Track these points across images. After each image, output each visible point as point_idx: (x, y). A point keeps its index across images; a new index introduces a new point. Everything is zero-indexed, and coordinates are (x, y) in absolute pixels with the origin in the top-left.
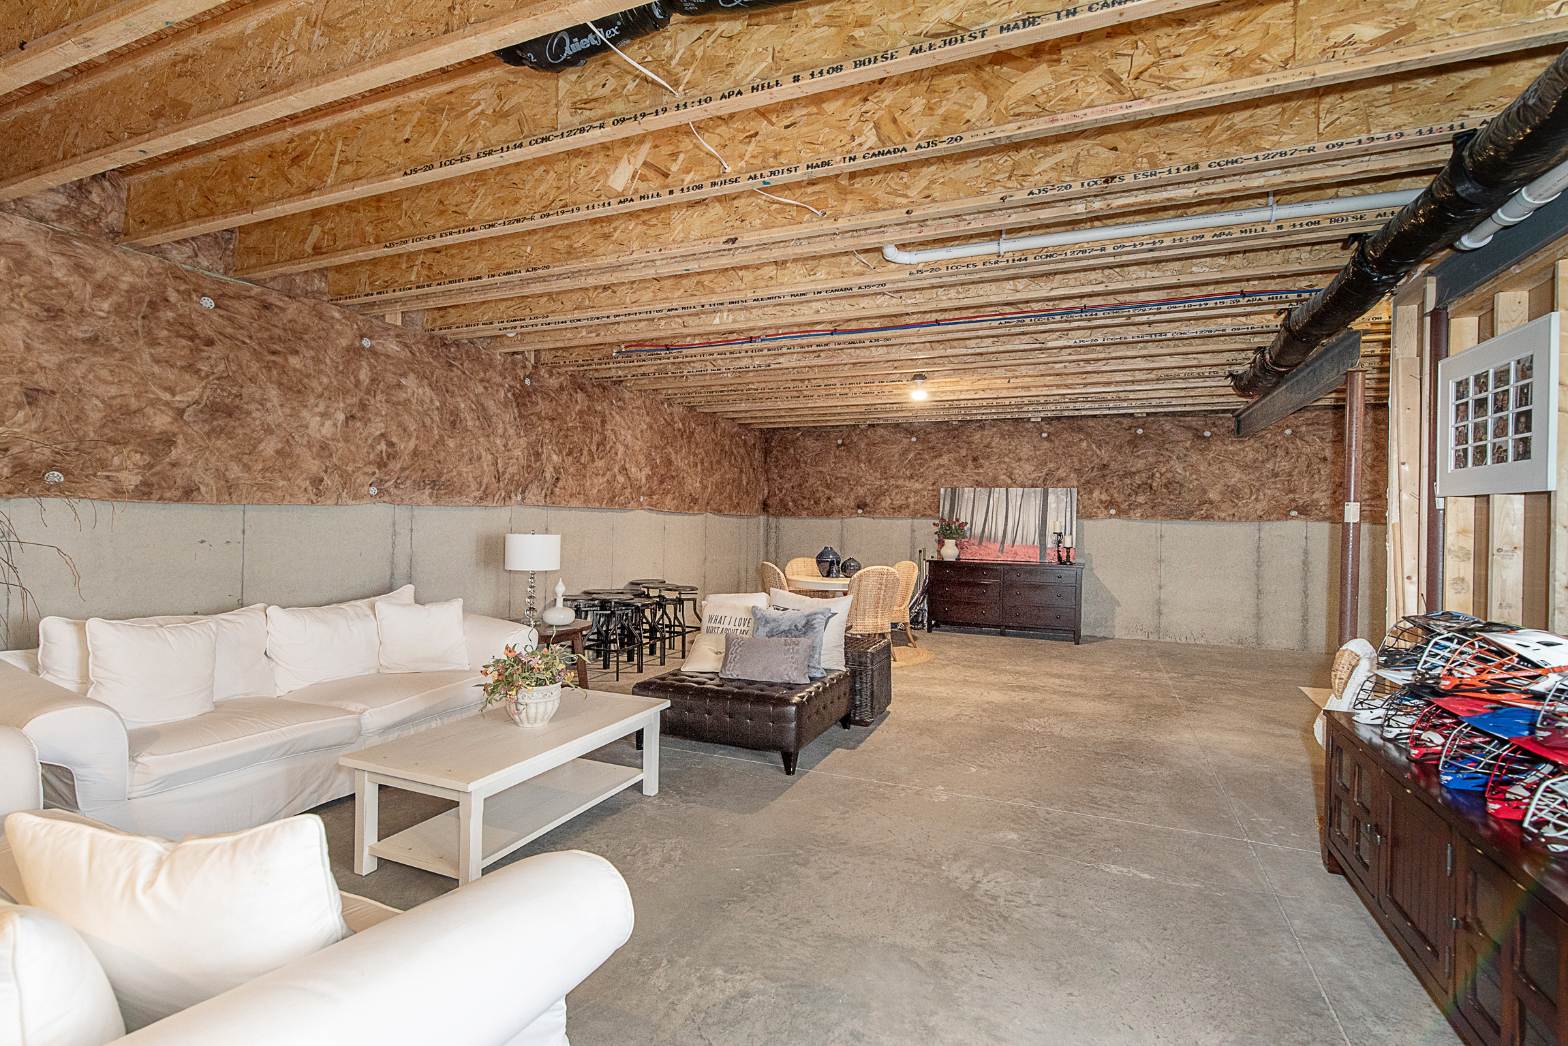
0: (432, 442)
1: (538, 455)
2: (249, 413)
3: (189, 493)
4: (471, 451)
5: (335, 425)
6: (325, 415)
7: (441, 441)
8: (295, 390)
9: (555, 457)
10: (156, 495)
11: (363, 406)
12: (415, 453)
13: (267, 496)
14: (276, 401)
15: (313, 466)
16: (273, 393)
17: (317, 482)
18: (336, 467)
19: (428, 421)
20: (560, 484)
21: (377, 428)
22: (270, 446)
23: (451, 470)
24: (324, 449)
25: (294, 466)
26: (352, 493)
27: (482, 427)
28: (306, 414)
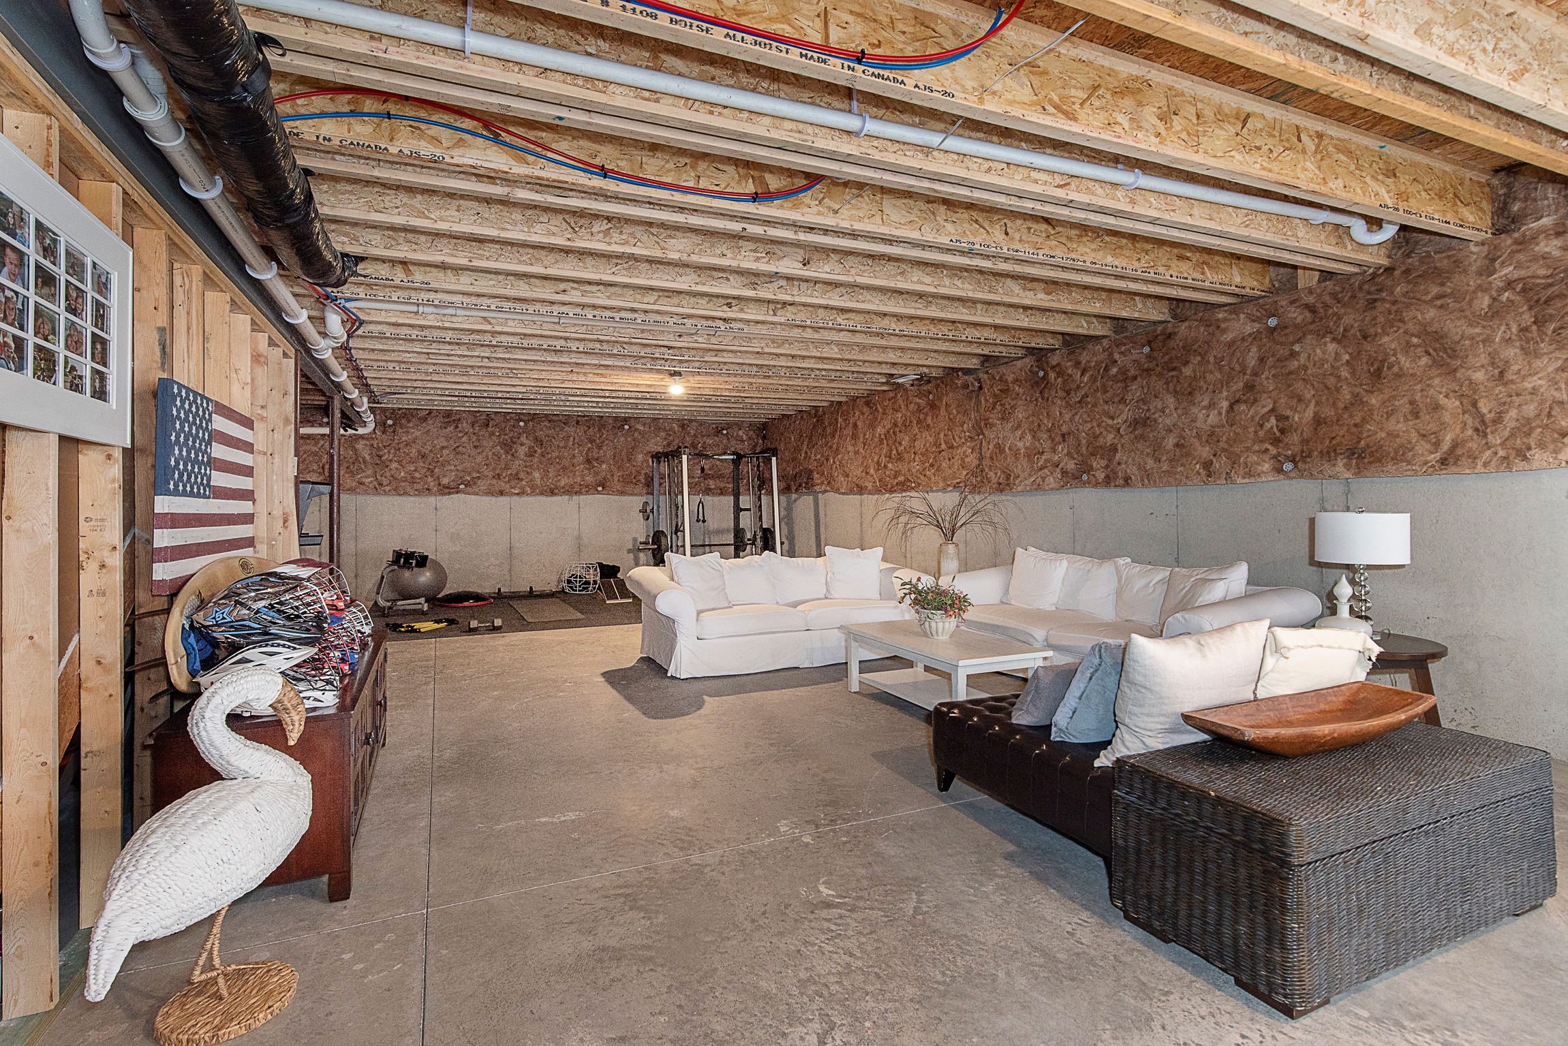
0: (1341, 405)
2: (1155, 420)
3: (1127, 482)
4: (1413, 402)
5: (1220, 414)
6: (1212, 406)
7: (1357, 401)
8: (1187, 394)
10: (1113, 484)
11: (1250, 387)
12: (1318, 421)
13: (1171, 480)
14: (1172, 406)
15: (1205, 452)
16: (1171, 401)
17: (1207, 465)
18: (1224, 450)
19: (1332, 381)
21: (1265, 405)
22: (1170, 442)
23: (1376, 432)
24: (1212, 436)
25: (1188, 455)
26: (1242, 472)
27: (1437, 364)
28: (1195, 410)
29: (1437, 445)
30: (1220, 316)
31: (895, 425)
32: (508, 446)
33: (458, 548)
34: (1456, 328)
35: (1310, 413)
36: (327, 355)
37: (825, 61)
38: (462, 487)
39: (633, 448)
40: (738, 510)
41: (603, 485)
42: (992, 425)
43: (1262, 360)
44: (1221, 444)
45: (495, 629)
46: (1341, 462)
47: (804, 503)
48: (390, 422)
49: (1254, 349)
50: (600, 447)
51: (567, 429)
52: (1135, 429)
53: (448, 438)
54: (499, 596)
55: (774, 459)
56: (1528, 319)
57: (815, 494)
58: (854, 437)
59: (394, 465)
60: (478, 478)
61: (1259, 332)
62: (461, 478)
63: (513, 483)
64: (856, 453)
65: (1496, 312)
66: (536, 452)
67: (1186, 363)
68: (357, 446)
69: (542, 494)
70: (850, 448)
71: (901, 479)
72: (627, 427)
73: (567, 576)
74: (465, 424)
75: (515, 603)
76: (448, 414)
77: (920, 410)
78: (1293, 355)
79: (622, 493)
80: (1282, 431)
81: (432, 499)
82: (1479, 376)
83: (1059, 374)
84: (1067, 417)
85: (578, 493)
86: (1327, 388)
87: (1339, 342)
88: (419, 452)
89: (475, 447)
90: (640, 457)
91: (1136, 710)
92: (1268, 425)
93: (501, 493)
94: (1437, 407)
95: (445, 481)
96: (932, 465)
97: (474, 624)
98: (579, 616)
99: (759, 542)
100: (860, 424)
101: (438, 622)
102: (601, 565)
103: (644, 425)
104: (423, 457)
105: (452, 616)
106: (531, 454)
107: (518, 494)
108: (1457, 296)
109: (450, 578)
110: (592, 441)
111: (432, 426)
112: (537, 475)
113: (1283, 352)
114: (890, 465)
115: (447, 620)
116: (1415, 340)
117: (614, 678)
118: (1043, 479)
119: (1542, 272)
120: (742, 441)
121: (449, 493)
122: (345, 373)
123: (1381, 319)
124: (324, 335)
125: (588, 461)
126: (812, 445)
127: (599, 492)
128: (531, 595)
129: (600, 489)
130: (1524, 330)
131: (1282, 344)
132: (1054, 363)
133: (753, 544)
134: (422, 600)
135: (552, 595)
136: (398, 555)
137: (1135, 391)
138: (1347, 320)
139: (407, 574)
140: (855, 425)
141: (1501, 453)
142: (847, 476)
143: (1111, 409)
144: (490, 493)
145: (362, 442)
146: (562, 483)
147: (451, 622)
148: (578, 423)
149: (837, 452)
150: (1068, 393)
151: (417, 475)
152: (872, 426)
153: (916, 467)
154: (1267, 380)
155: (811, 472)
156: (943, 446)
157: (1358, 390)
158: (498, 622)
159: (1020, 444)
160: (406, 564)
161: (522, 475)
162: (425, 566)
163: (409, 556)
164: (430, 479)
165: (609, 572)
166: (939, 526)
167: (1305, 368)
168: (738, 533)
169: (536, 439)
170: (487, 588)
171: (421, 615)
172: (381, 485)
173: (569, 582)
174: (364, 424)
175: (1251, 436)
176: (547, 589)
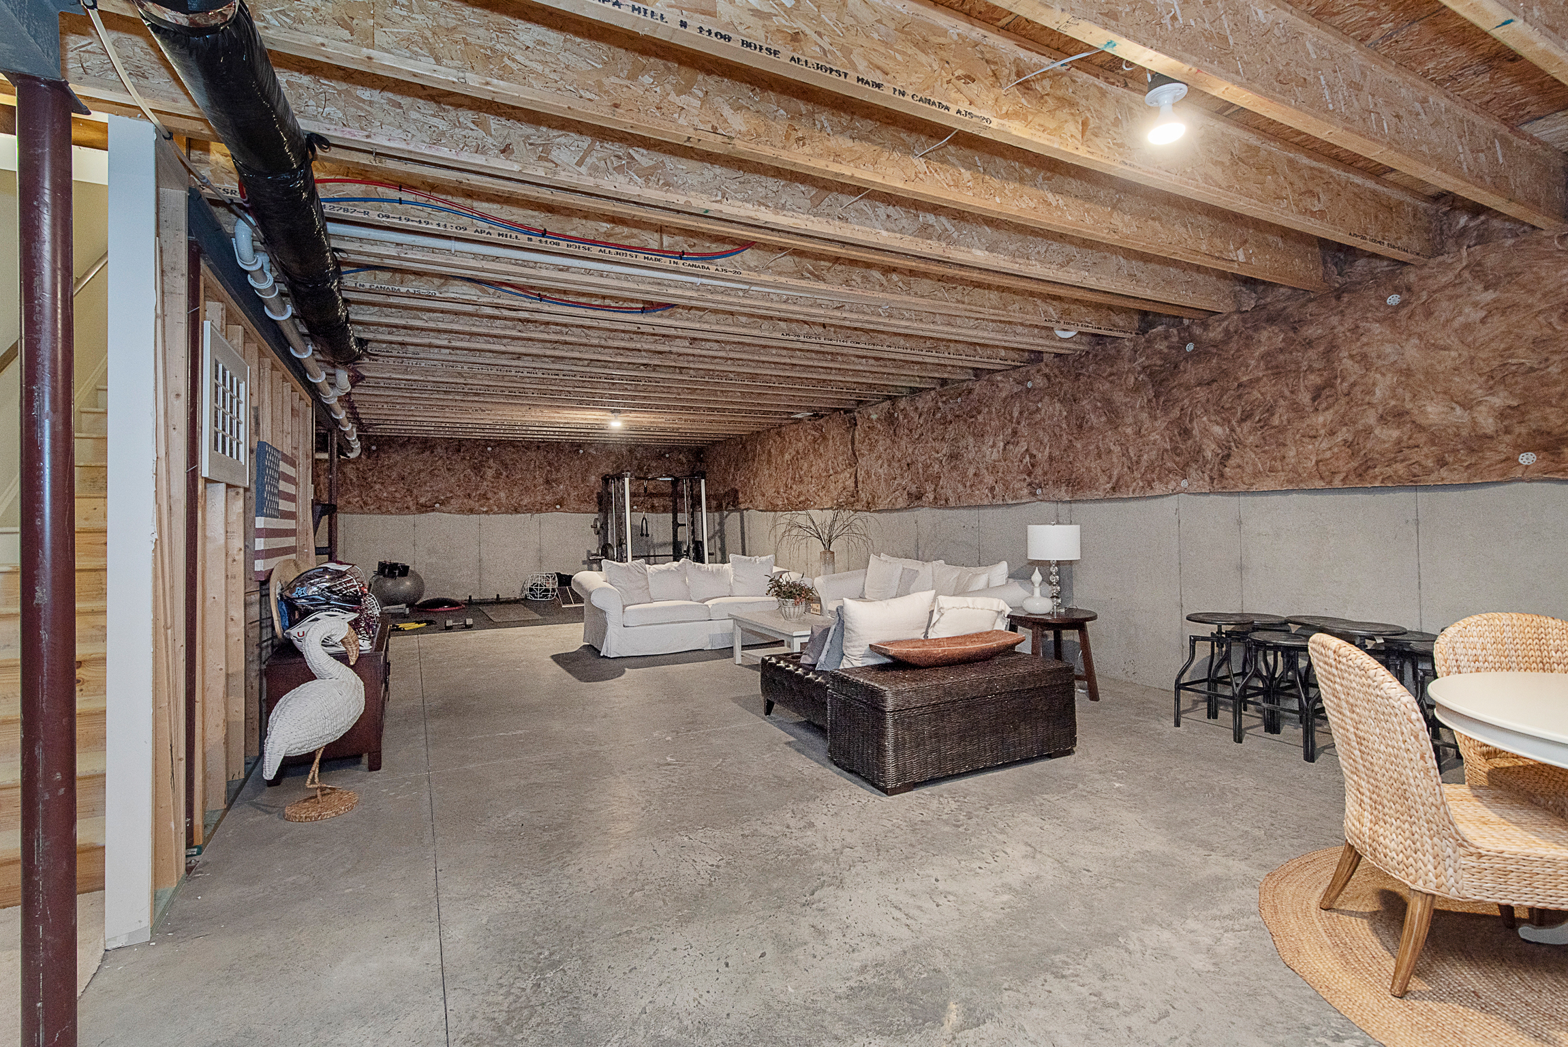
0: (1062, 448)
1: (1186, 433)
2: (963, 455)
3: (947, 504)
4: (1098, 447)
5: (999, 452)
6: (993, 446)
7: (1071, 446)
8: (980, 436)
9: (1217, 430)
10: (938, 505)
11: (1015, 433)
12: (1051, 458)
14: (972, 445)
15: (989, 480)
16: (971, 440)
18: (1001, 479)
19: (1057, 430)
20: (1232, 462)
21: (1023, 446)
22: (971, 471)
23: (1080, 468)
24: (993, 469)
25: (981, 482)
26: (1011, 495)
27: (1109, 421)
28: (984, 448)
29: (1110, 477)
30: (999, 378)
31: (798, 452)
32: (477, 469)
33: (434, 560)
34: (1119, 397)
35: (1047, 453)
36: (333, 402)
37: (659, 260)
38: (437, 505)
39: (586, 470)
40: (676, 525)
41: (560, 503)
42: (863, 455)
43: (1021, 413)
44: (1000, 474)
45: (468, 627)
46: (1064, 488)
47: (733, 519)
48: (374, 448)
49: (1018, 405)
50: (558, 470)
51: (529, 453)
52: (951, 461)
53: (425, 462)
54: (470, 602)
55: (703, 481)
56: (1151, 393)
57: (741, 511)
58: (769, 462)
59: (378, 486)
60: (452, 497)
61: (1021, 391)
62: (437, 497)
63: (482, 502)
64: (770, 475)
65: (1137, 389)
66: (501, 474)
67: (979, 413)
68: (345, 470)
69: (507, 512)
70: (766, 472)
71: (802, 498)
72: (581, 451)
73: (529, 585)
74: (439, 450)
75: (485, 609)
76: (425, 440)
77: (815, 441)
78: (1038, 410)
79: (578, 511)
80: (1033, 466)
81: (410, 517)
82: (1129, 431)
83: (905, 416)
84: (910, 451)
85: (539, 511)
86: (1055, 435)
87: (1061, 402)
88: (399, 474)
89: (449, 469)
90: (593, 478)
91: (848, 644)
92: (1025, 461)
93: (471, 511)
94: (1110, 451)
95: (422, 500)
96: (823, 487)
97: (449, 623)
98: (537, 616)
99: (692, 554)
100: (772, 451)
101: (419, 623)
102: (558, 574)
103: (596, 450)
104: (403, 479)
105: (431, 618)
106: (498, 475)
107: (486, 512)
108: (1119, 374)
109: (427, 586)
110: (550, 464)
111: (411, 451)
112: (502, 494)
113: (1032, 407)
114: (794, 486)
115: (426, 622)
116: (1099, 404)
117: (561, 659)
118: (896, 499)
119: (1159, 362)
120: (682, 464)
121: (427, 511)
122: (344, 413)
123: (1082, 388)
124: (332, 385)
125: (547, 482)
126: (737, 469)
127: (557, 510)
128: (498, 601)
129: (558, 507)
130: (1149, 401)
131: (1032, 401)
132: (902, 407)
133: (688, 555)
134: (404, 605)
135: (516, 601)
136: (382, 566)
137: (951, 432)
138: (1065, 387)
139: (389, 583)
140: (769, 451)
141: (1141, 484)
142: (764, 495)
143: (937, 445)
144: (461, 511)
145: (351, 466)
146: (525, 502)
147: (430, 623)
148: (538, 447)
149: (756, 476)
150: (911, 431)
151: (397, 495)
152: (782, 453)
153: (812, 488)
154: (1024, 430)
155: (737, 491)
156: (831, 472)
157: (1070, 438)
158: (469, 621)
159: (881, 471)
160: (392, 575)
161: (490, 495)
162: (406, 575)
163: (394, 566)
164: (409, 498)
165: (565, 580)
166: (820, 537)
167: (1044, 420)
168: (676, 545)
169: (502, 462)
170: (460, 596)
171: (404, 617)
172: (366, 503)
173: (531, 590)
174: (352, 450)
175: (1016, 468)
176: (512, 597)
